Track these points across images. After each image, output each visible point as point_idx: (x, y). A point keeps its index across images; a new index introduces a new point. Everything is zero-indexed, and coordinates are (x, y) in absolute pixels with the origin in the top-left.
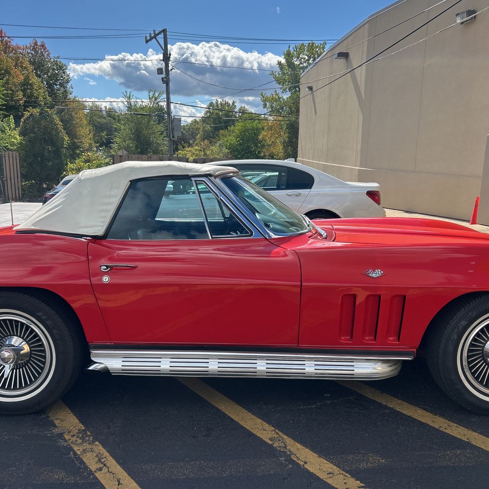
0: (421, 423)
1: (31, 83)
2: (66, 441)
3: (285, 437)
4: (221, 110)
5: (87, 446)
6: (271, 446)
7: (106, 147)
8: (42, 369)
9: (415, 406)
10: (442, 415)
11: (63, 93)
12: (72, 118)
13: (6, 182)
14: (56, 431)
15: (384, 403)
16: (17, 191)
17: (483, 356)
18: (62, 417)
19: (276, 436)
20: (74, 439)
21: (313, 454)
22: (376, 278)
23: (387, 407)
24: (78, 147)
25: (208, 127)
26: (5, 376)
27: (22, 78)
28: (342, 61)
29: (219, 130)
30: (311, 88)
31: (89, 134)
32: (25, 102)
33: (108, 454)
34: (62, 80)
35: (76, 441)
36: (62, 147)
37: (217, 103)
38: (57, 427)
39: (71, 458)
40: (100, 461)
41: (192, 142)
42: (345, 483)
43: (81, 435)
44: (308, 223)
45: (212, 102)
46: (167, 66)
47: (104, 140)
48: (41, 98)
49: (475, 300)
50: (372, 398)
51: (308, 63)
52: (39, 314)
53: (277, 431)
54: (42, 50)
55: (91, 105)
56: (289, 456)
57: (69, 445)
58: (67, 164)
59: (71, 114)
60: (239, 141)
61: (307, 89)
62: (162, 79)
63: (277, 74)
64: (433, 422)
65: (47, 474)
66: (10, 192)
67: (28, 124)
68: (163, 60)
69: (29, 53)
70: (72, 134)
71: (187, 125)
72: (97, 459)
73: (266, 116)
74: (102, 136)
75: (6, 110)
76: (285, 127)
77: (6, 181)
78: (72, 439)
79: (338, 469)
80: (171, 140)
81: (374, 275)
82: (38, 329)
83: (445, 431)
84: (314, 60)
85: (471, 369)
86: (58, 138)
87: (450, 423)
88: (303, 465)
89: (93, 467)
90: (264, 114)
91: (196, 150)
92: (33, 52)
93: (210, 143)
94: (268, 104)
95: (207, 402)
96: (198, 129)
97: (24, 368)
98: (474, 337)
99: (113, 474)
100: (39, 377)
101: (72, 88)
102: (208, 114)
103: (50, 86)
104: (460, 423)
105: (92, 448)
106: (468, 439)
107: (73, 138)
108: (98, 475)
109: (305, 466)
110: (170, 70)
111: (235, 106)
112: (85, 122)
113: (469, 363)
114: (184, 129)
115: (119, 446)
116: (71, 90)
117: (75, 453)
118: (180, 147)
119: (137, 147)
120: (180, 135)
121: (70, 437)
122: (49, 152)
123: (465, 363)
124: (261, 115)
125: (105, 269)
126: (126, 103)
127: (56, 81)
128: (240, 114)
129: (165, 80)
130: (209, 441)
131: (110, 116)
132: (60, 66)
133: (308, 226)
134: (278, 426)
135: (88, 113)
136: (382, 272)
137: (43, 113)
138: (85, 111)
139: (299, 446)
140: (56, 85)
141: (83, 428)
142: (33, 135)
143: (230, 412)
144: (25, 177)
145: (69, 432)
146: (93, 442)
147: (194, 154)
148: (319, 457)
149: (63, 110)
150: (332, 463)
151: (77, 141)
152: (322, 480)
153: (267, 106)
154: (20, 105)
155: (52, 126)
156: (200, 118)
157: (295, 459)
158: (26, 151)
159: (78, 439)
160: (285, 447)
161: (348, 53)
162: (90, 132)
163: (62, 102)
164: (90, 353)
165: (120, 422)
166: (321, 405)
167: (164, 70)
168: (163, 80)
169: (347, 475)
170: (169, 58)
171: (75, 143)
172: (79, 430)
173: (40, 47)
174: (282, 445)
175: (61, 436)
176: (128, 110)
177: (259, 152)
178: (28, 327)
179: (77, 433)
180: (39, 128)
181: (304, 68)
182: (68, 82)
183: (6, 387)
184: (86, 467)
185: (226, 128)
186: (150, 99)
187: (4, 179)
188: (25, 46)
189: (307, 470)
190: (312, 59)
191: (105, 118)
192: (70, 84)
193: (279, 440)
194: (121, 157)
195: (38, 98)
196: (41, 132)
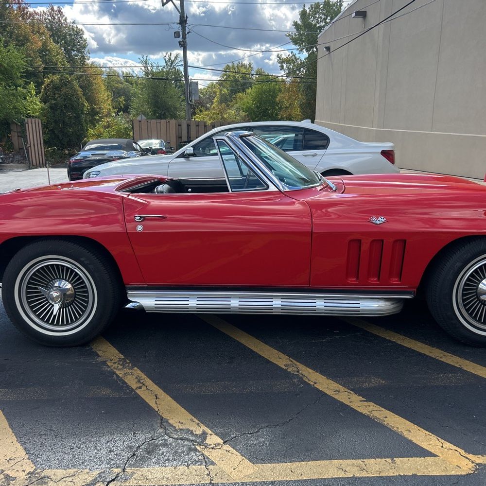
0: (420, 354)
1: (49, 49)
2: (109, 367)
3: (298, 364)
4: (238, 73)
5: (127, 370)
6: (286, 370)
7: (123, 112)
8: (86, 307)
9: (415, 340)
10: (439, 347)
11: (80, 59)
12: (90, 84)
14: (100, 359)
15: (388, 338)
16: (40, 157)
17: (477, 295)
18: (103, 349)
19: (290, 363)
20: (116, 365)
21: (323, 377)
22: (379, 224)
23: (390, 341)
24: (98, 113)
25: (225, 91)
26: (54, 313)
27: (40, 44)
28: (360, 20)
29: (236, 93)
30: (328, 49)
31: (107, 100)
32: (45, 68)
33: (146, 377)
34: (79, 45)
35: (118, 367)
36: (82, 113)
37: (233, 65)
38: (99, 356)
39: (114, 379)
40: (139, 381)
41: (209, 106)
42: (349, 398)
43: (121, 363)
44: (320, 178)
45: (228, 65)
46: (184, 29)
47: (122, 105)
48: (60, 65)
49: (470, 244)
50: (377, 334)
51: (325, 22)
52: (82, 259)
53: (291, 359)
54: (59, 16)
55: (108, 70)
56: (302, 378)
57: (112, 370)
58: (87, 130)
59: (89, 80)
60: (256, 103)
61: (325, 50)
62: (179, 42)
63: (293, 35)
64: (430, 352)
65: (96, 391)
66: (34, 158)
67: (48, 90)
68: (180, 23)
69: (45, 19)
70: (91, 100)
71: (204, 89)
72: (137, 380)
73: (283, 78)
74: (120, 101)
75: (26, 77)
76: (302, 88)
77: (30, 148)
78: (114, 365)
79: (344, 388)
80: (189, 104)
81: (378, 222)
82: (81, 272)
83: (440, 359)
84: (332, 19)
85: (465, 306)
86: (78, 104)
87: (446, 353)
88: (313, 385)
89: (134, 386)
90: (282, 76)
91: (214, 114)
92: (50, 18)
93: (228, 106)
94: (285, 66)
95: (230, 337)
96: (215, 93)
97: (70, 307)
98: (468, 277)
99: (151, 391)
100: (83, 315)
101: (89, 53)
102: (225, 77)
103: (68, 52)
104: (454, 353)
105: (131, 372)
106: (460, 365)
107: (92, 104)
108: (138, 391)
109: (315, 385)
110: (187, 33)
111: (252, 68)
112: (103, 88)
113: (464, 300)
114: (201, 93)
115: (154, 370)
116: (89, 55)
117: (118, 376)
118: (197, 111)
119: (155, 112)
120: (197, 98)
121: (112, 364)
122: (70, 118)
123: (460, 300)
124: (278, 77)
125: (139, 219)
126: (143, 68)
127: (73, 47)
128: (257, 76)
129: (182, 43)
130: (232, 366)
131: (127, 81)
132: (76, 32)
133: (320, 180)
134: (292, 355)
135: (106, 78)
136: (385, 219)
137: (63, 80)
138: (103, 76)
139: (310, 371)
140: (74, 51)
141: (123, 357)
142: (53, 102)
143: (250, 345)
144: (47, 143)
145: (111, 360)
146: (132, 368)
147: (211, 117)
148: (328, 379)
149: (81, 76)
150: (338, 383)
151: (95, 107)
152: (330, 396)
153: (285, 67)
154: (39, 72)
155: (72, 92)
156: (217, 81)
157: (307, 380)
158: (48, 118)
159: (119, 366)
160: (298, 372)
161: (366, 12)
162: (108, 98)
163: (80, 68)
164: (127, 293)
165: (154, 352)
166: (330, 339)
167: (181, 33)
168: (180, 44)
169: (351, 392)
170: (186, 21)
171: (94, 109)
172: (119, 359)
173: (56, 13)
174: (296, 369)
175: (104, 363)
176: (145, 75)
177: (277, 115)
178: (72, 271)
179: (118, 361)
180: (59, 94)
181: (321, 28)
182: (85, 48)
183: (55, 323)
184: (128, 386)
185: (244, 90)
186: (166, 62)
187: (28, 145)
188: (42, 12)
189: (317, 389)
190: (329, 18)
191: (122, 83)
192: (86, 49)
193: (293, 366)
194: (141, 121)
195: (56, 64)
196: (62, 98)
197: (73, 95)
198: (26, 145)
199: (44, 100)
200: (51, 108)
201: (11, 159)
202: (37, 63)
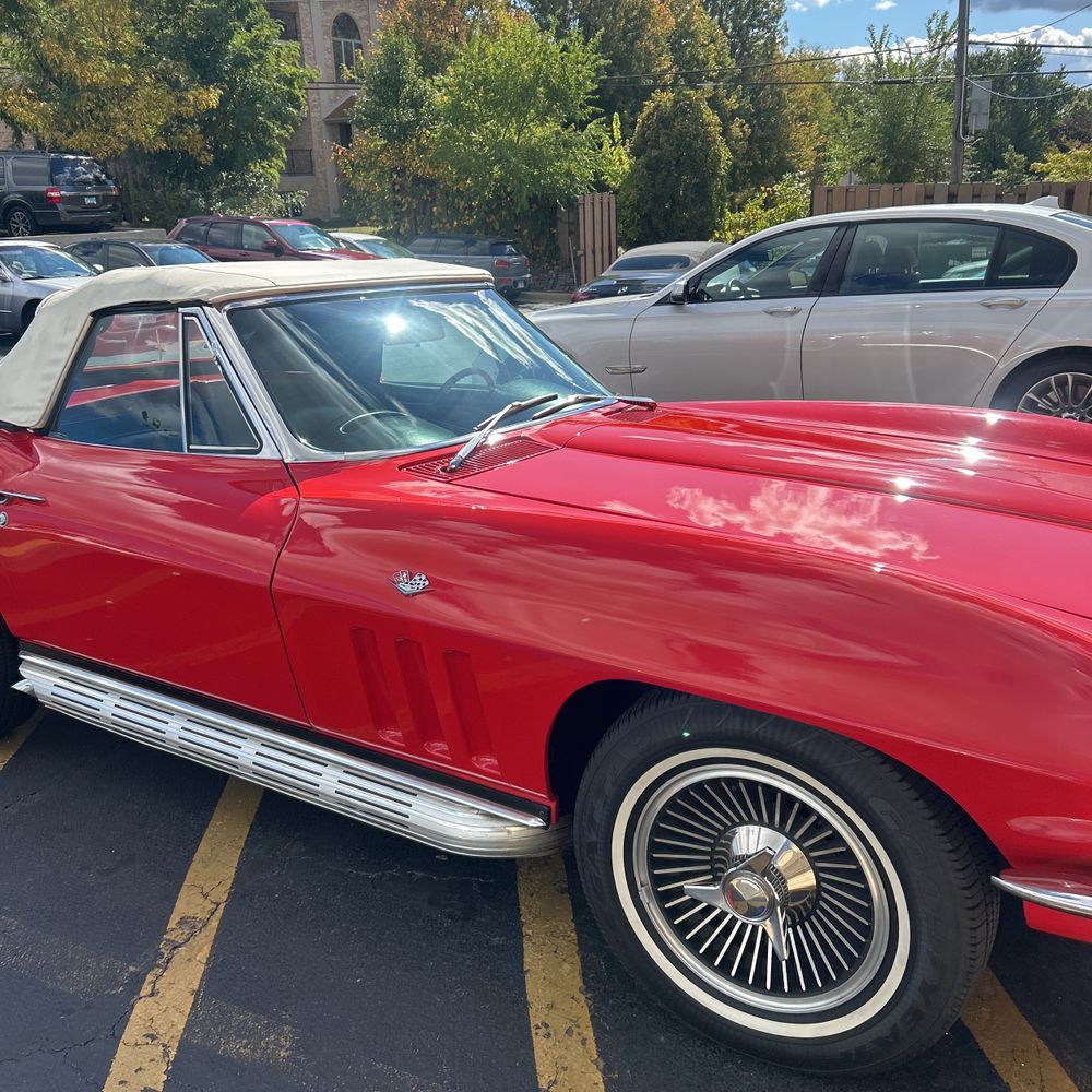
3: (214, 924)
6: (162, 934)
11: (766, 45)
13: (583, 259)
19: (204, 915)
34: (766, 13)
36: (715, 175)
42: (139, 1069)
48: (712, 64)
53: (223, 905)
56: (154, 967)
58: (722, 215)
59: (779, 94)
67: (648, 127)
80: (959, 140)
83: (537, 1038)
86: (707, 155)
88: (141, 998)
101: (787, 30)
103: (740, 31)
109: (143, 1000)
116: (785, 34)
122: (686, 188)
127: (753, 18)
140: (754, 27)
142: (655, 153)
148: (195, 992)
155: (697, 130)
157: (150, 979)
160: (176, 947)
163: (761, 68)
174: (183, 939)
180: (668, 135)
182: (779, 17)
186: (930, 38)
187: (580, 252)
192: (781, 21)
193: (192, 928)
194: (831, 191)
195: (705, 64)
196: (672, 145)
197: (697, 135)
198: (575, 252)
199: (636, 152)
200: (648, 167)
201: (551, 282)
202: (659, 65)
